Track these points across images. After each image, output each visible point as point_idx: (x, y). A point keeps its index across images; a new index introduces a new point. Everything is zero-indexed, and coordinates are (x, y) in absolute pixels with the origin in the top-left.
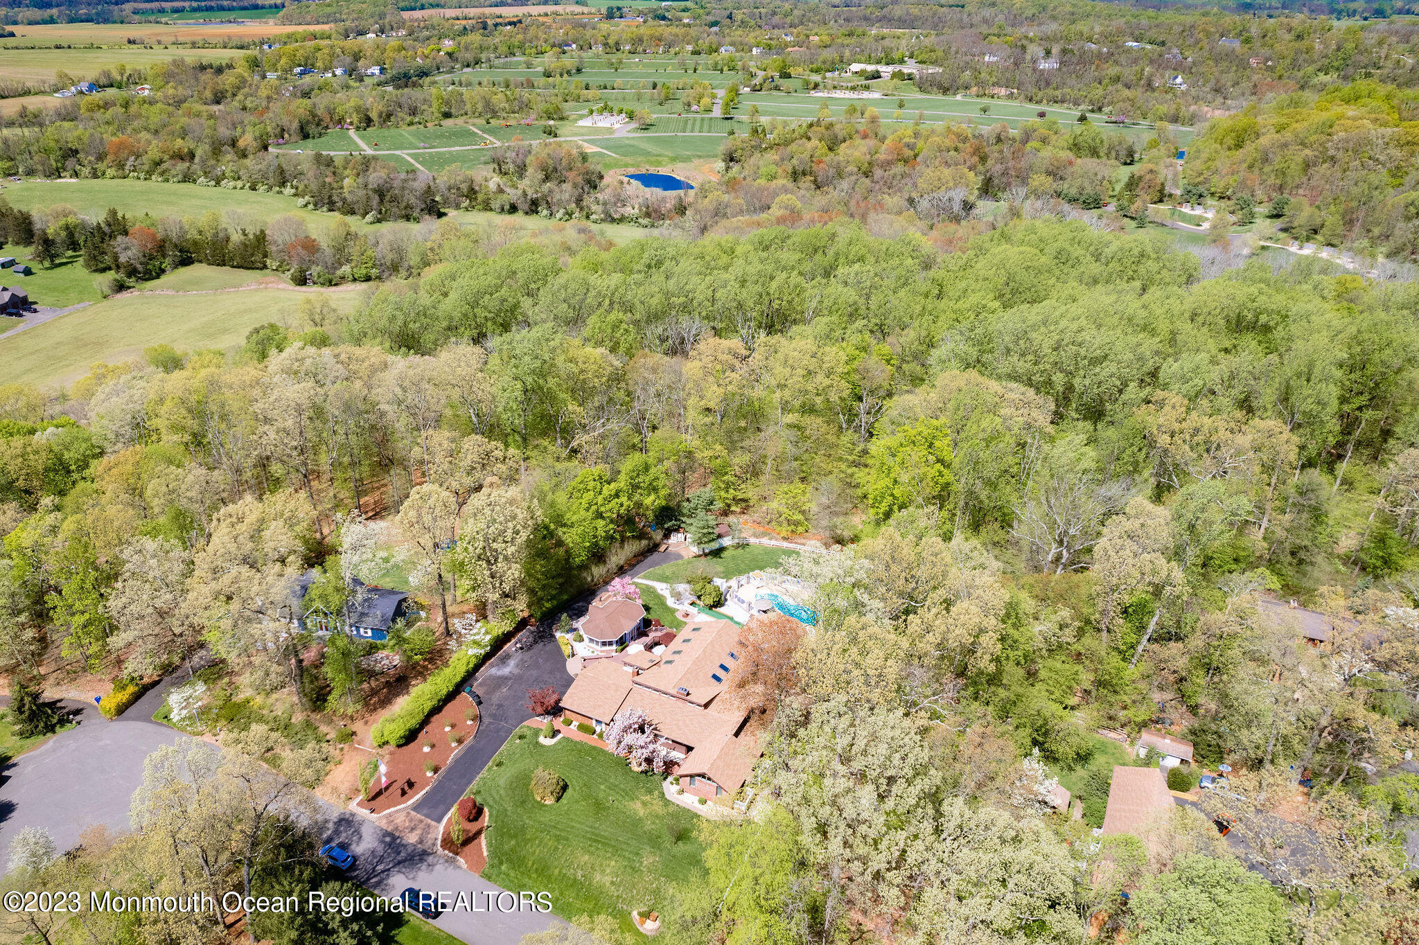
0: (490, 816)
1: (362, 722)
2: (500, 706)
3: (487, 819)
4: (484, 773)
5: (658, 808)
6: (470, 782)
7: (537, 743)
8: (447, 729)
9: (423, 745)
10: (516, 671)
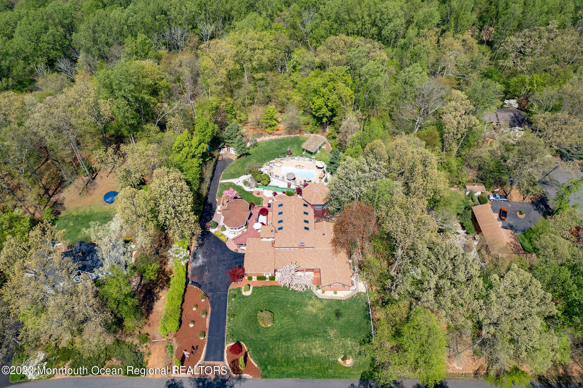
0: (246, 345)
1: (147, 326)
2: (211, 283)
3: (246, 348)
4: (228, 324)
5: (319, 305)
6: (224, 332)
7: (243, 296)
8: (194, 309)
9: (188, 324)
10: (205, 260)
